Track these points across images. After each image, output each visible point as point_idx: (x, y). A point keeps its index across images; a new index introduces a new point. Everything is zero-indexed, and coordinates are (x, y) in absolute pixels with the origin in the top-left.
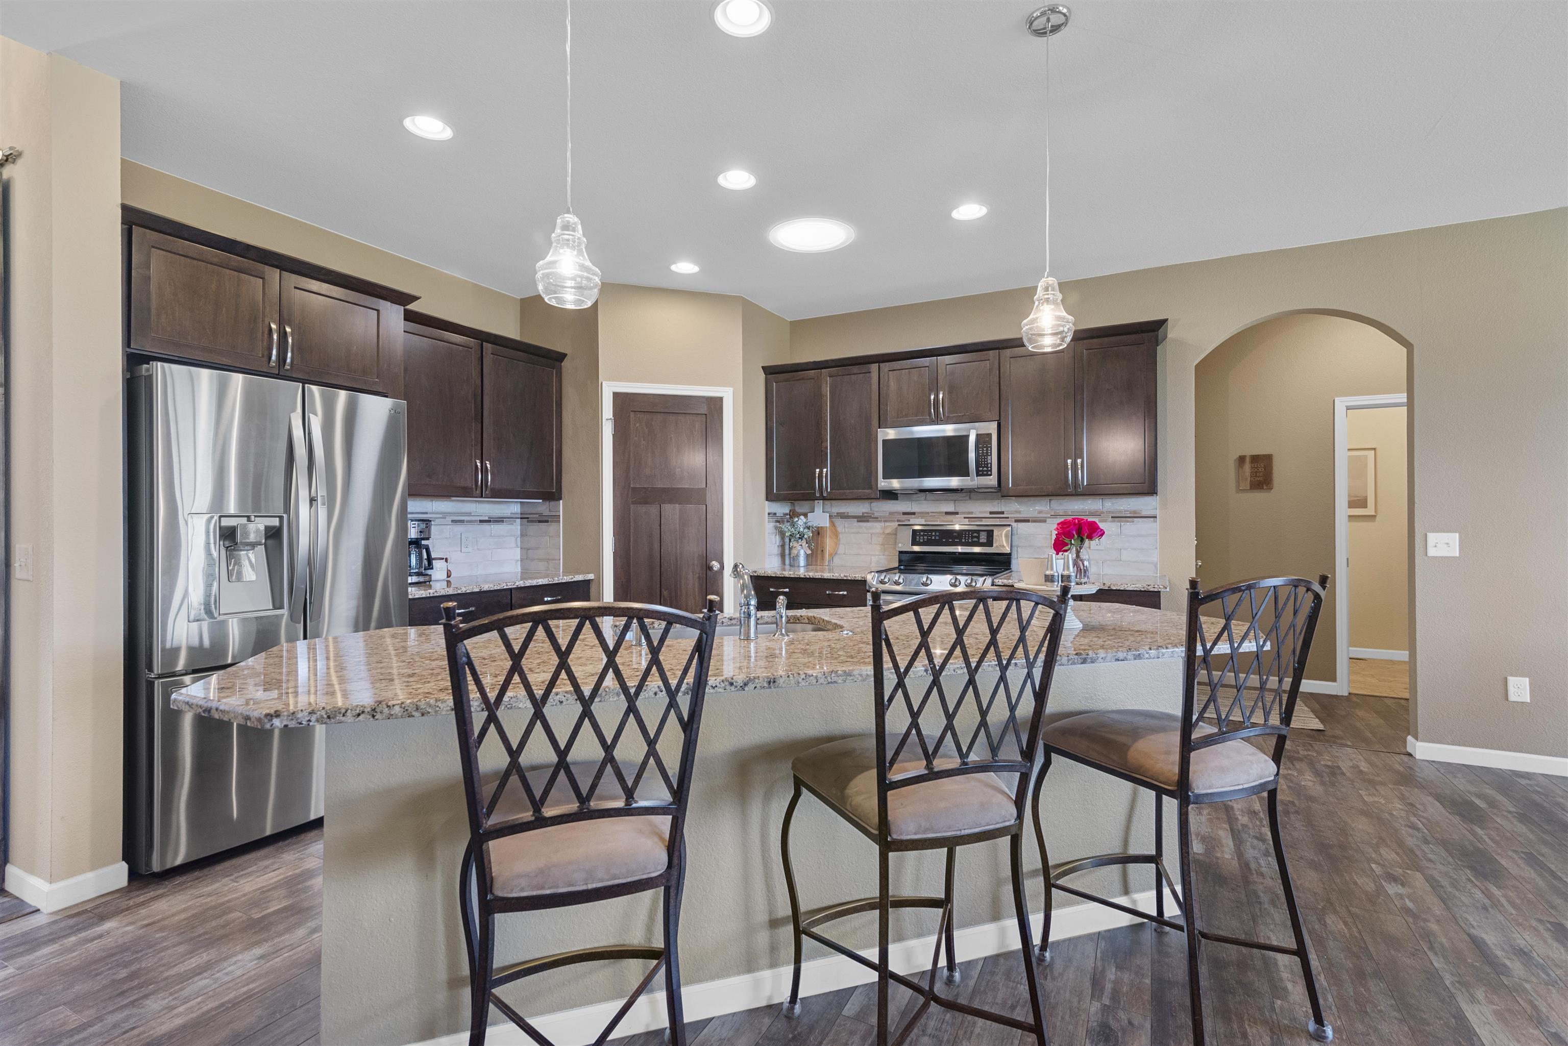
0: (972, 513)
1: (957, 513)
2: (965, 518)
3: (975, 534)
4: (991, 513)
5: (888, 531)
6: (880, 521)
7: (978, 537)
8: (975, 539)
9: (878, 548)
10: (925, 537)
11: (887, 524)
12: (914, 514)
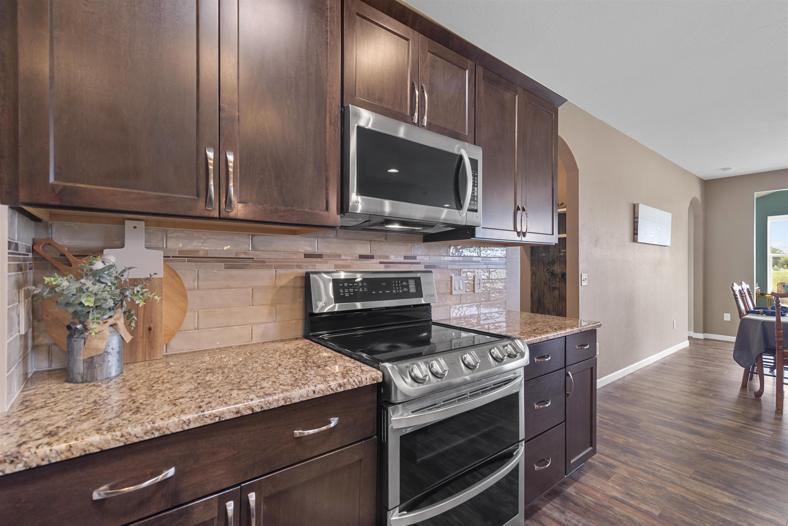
0: (388, 257)
1: (372, 257)
2: (381, 263)
3: (404, 283)
4: (406, 257)
5: (283, 282)
6: (269, 267)
7: (407, 286)
8: (405, 289)
9: (265, 310)
10: (351, 290)
11: (280, 271)
12: (320, 256)
